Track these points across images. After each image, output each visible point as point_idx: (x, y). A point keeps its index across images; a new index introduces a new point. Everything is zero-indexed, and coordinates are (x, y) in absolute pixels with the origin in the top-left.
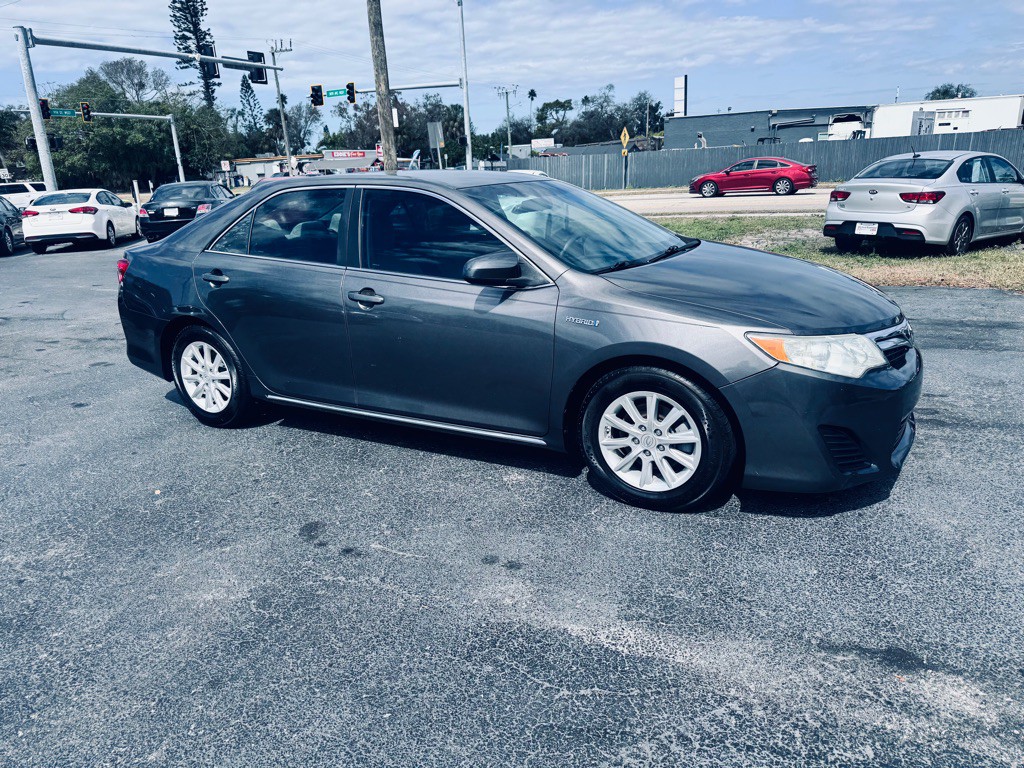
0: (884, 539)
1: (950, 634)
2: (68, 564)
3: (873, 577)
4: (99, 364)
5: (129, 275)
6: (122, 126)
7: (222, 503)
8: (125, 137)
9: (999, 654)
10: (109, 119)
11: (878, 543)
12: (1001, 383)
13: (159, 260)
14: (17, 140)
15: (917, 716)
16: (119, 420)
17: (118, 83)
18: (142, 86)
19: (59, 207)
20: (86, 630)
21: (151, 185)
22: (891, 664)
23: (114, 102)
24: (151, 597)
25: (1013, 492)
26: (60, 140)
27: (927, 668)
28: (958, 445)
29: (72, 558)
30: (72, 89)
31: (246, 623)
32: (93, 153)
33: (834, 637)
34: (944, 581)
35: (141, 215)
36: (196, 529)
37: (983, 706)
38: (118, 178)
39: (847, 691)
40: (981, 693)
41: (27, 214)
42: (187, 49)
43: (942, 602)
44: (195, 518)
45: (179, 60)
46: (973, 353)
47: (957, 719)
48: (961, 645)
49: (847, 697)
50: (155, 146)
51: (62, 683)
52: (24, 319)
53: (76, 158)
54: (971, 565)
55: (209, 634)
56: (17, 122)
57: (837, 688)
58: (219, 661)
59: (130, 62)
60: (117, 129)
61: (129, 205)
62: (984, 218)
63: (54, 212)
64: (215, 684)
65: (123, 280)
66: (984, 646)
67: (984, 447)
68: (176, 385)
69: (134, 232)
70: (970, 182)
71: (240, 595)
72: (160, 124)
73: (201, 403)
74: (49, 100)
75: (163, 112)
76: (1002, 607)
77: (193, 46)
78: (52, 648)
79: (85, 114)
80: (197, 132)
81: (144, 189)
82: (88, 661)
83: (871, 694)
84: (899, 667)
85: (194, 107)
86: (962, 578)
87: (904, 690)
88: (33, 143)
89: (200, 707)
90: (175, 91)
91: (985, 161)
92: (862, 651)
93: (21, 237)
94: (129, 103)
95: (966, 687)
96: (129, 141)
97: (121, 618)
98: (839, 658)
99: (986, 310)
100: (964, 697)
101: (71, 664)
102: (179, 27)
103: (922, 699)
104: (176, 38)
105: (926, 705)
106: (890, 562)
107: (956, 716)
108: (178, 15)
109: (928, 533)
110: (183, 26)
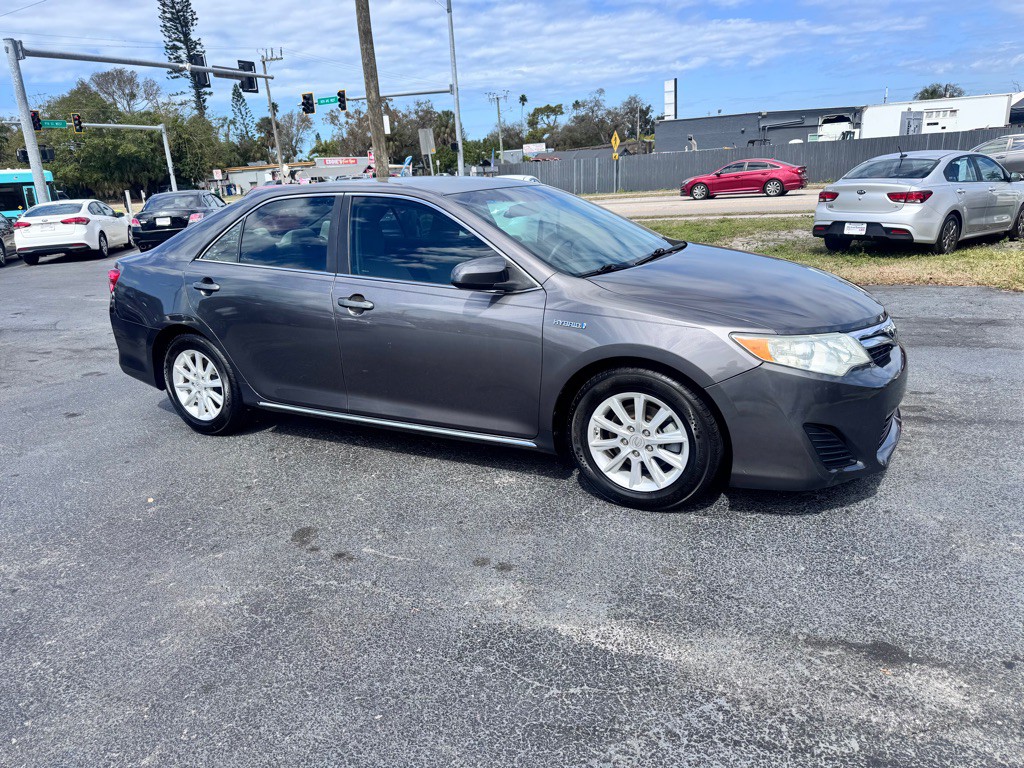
0: (871, 535)
1: (935, 628)
2: (61, 573)
3: (860, 573)
4: (91, 374)
5: (121, 285)
6: (113, 136)
7: (214, 511)
8: (116, 147)
9: (983, 647)
10: (100, 129)
11: (864, 539)
12: (988, 380)
13: (151, 269)
14: (9, 151)
15: (902, 709)
16: (111, 429)
17: (109, 94)
18: (133, 96)
19: (51, 218)
20: (80, 637)
21: (143, 195)
22: (876, 658)
23: (105, 112)
24: (144, 604)
25: (998, 487)
26: (51, 151)
27: (912, 661)
28: (945, 441)
29: (65, 567)
30: (63, 101)
31: (238, 628)
32: (86, 162)
33: (820, 632)
34: (930, 575)
35: (133, 225)
36: (189, 536)
37: (967, 698)
38: (110, 188)
39: (833, 686)
40: (965, 686)
41: (19, 225)
42: (178, 59)
43: (928, 597)
44: (188, 525)
45: (170, 70)
46: (960, 350)
47: (941, 711)
48: (947, 639)
49: (833, 691)
50: (146, 156)
51: (55, 690)
52: (17, 330)
53: (68, 169)
54: (956, 559)
55: (202, 639)
56: (8, 134)
57: (823, 683)
58: (212, 666)
59: (121, 72)
60: (109, 140)
61: (121, 215)
62: (971, 217)
63: (46, 223)
64: (208, 689)
65: (114, 290)
66: (968, 639)
67: (970, 443)
68: (169, 394)
69: (127, 242)
70: (957, 180)
71: (233, 601)
72: (151, 134)
73: (193, 411)
74: (40, 111)
75: (155, 122)
76: (987, 600)
77: (184, 57)
78: (45, 656)
79: (76, 125)
80: (189, 141)
81: (136, 198)
82: (80, 668)
83: (857, 687)
84: (885, 660)
85: (186, 116)
86: (948, 573)
87: (890, 684)
88: (25, 154)
89: (193, 712)
90: (166, 100)
91: (972, 159)
92: (849, 646)
93: (13, 250)
94: (120, 114)
95: (950, 680)
96: (120, 152)
97: (115, 625)
98: (826, 653)
99: (974, 308)
100: (948, 690)
101: (64, 671)
102: (169, 37)
103: (907, 692)
104: (166, 48)
105: (911, 698)
106: (876, 557)
107: (941, 708)
108: (168, 25)
109: (914, 529)
110: (174, 36)
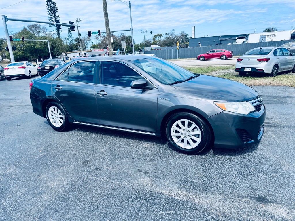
0: (256, 162)
1: (277, 191)
2: (13, 174)
3: (253, 174)
4: (25, 113)
5: (33, 87)
6: (34, 43)
7: (60, 155)
8: (34, 46)
9: (292, 198)
10: (30, 41)
11: (254, 163)
12: (288, 114)
13: (43, 82)
14: (4, 48)
15: (268, 218)
16: (30, 129)
17: (32, 31)
18: (39, 32)
19: (15, 67)
20: (18, 195)
21: (42, 60)
22: (260, 202)
23: (31, 36)
24: (37, 184)
25: (294, 147)
26: (15, 48)
27: (270, 202)
28: (277, 133)
29: (14, 172)
30: (19, 33)
31: (66, 192)
32: (26, 50)
33: (242, 193)
34: (275, 175)
35: (39, 69)
36: (52, 163)
37: (288, 214)
38: (32, 58)
39: (247, 210)
40: (287, 210)
41: (5, 69)
42: (52, 21)
43: (274, 182)
44: (51, 159)
45: (50, 24)
46: (280, 105)
47: (280, 219)
48: (280, 195)
49: (247, 212)
50: (43, 49)
51: (10, 212)
52: (4, 100)
53: (20, 53)
54: (282, 170)
55: (55, 196)
56: (3, 43)
57: (244, 209)
58: (57, 204)
59: (36, 25)
60: (32, 44)
61: (35, 66)
62: (281, 66)
63: (13, 68)
64: (56, 211)
65: (31, 88)
66: (287, 195)
67: (284, 133)
68: (47, 119)
69: (37, 73)
70: (277, 55)
71: (64, 183)
72: (44, 42)
73: (54, 124)
74: (13, 36)
75: (45, 39)
76: (292, 183)
77: (54, 20)
78: (7, 201)
79: (23, 40)
80: (55, 44)
81: (40, 61)
82: (17, 205)
83: (254, 211)
84: (262, 202)
85: (54, 37)
86: (280, 174)
87: (264, 210)
88: (8, 48)
89: (51, 219)
90: (49, 33)
91: (281, 49)
92: (251, 197)
93: (4, 76)
94: (36, 37)
95: (282, 208)
96: (35, 48)
97: (28, 191)
98: (244, 200)
99: (283, 93)
100: (282, 211)
101: (13, 206)
102: (50, 15)
103: (269, 212)
104: (49, 18)
105: (271, 214)
106: (258, 169)
107: (280, 218)
108: (49, 11)
109: (269, 160)
110: (51, 15)
